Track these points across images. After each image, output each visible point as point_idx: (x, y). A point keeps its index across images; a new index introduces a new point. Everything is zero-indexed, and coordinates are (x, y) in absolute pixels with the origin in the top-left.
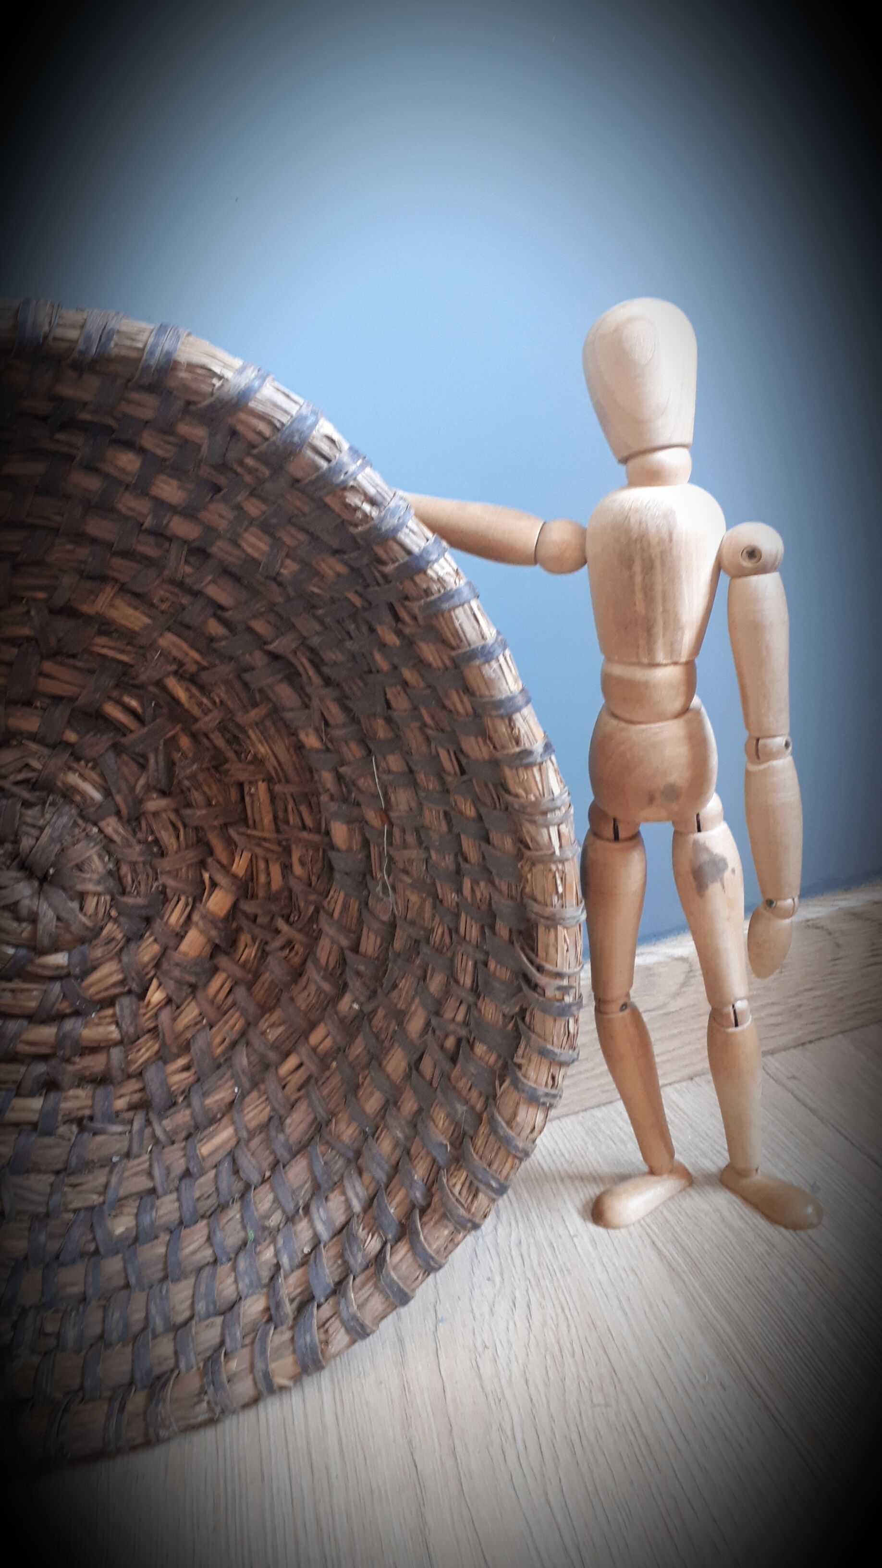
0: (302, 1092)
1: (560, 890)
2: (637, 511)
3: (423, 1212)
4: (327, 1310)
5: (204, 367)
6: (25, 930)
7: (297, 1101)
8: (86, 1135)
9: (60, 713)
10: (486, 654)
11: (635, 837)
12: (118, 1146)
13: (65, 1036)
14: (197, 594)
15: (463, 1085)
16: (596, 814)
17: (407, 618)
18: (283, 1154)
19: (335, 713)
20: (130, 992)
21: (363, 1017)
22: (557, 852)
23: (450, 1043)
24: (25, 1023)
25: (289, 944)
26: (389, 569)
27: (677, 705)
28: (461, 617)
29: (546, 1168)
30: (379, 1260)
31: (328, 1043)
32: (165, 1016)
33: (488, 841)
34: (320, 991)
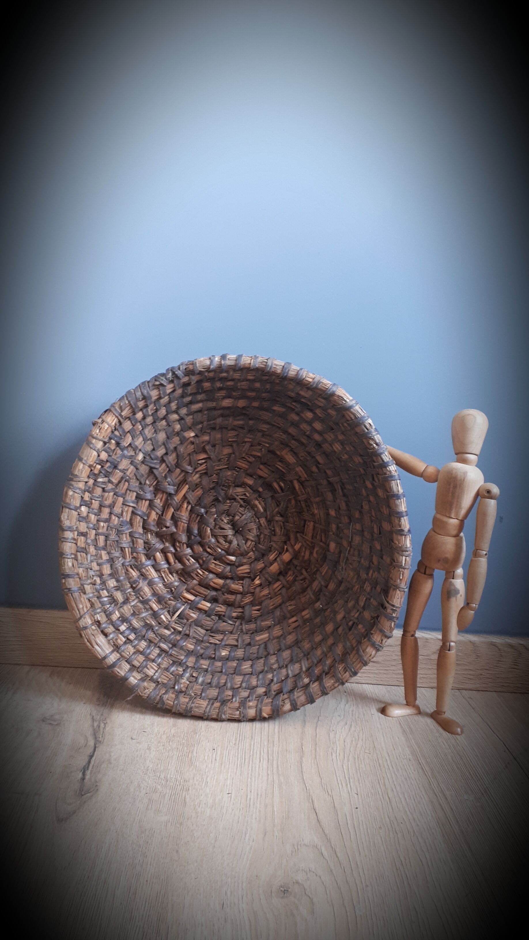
0: (294, 630)
1: (401, 578)
2: (456, 469)
3: (326, 674)
4: (286, 696)
5: (342, 397)
6: (226, 545)
7: (293, 632)
8: (220, 621)
9: (260, 482)
10: (398, 497)
11: (431, 576)
12: (229, 628)
13: (226, 584)
14: (313, 457)
15: (351, 637)
16: (420, 564)
17: (377, 480)
18: (283, 647)
19: (343, 506)
20: (250, 577)
21: (323, 610)
22: (403, 565)
23: (350, 623)
24: (215, 576)
25: (304, 579)
26: (376, 464)
27: (454, 532)
28: (393, 483)
29: (368, 696)
30: (308, 685)
31: (308, 616)
32: (258, 589)
33: (382, 558)
34: (310, 598)
